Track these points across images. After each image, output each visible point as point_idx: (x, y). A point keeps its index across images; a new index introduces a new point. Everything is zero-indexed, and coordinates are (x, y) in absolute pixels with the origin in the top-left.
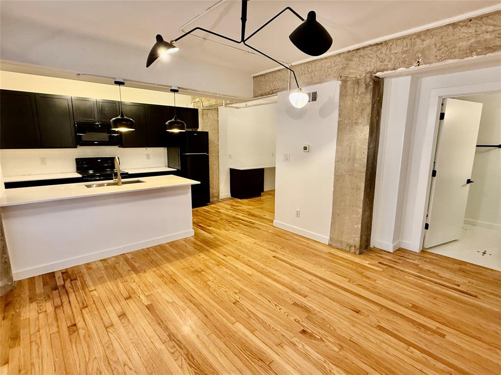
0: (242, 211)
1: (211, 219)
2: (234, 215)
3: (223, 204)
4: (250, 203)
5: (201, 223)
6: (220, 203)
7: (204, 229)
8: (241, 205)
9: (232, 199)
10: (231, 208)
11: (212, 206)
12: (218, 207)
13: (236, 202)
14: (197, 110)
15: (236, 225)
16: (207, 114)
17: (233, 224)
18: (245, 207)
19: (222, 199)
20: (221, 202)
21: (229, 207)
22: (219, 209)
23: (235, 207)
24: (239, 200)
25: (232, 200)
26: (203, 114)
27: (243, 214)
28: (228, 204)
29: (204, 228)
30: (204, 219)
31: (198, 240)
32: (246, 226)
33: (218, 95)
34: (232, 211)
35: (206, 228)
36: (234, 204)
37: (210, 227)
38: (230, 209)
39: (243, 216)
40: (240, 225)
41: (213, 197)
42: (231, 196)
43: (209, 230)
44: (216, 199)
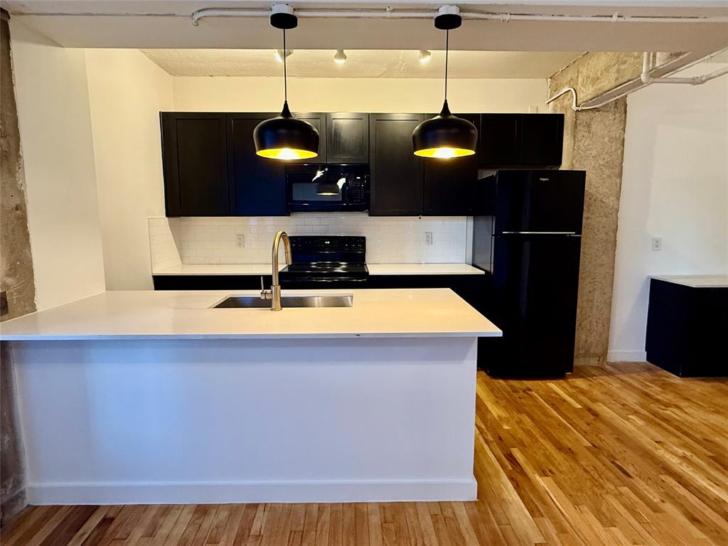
0: (682, 430)
1: (559, 435)
2: (646, 441)
3: (615, 386)
4: (718, 400)
5: (522, 445)
6: (604, 379)
7: (519, 478)
8: (683, 404)
9: (649, 370)
10: (643, 406)
11: (580, 383)
12: (596, 393)
13: (665, 386)
14: (562, 116)
15: (649, 504)
16: (589, 126)
17: (636, 492)
18: (695, 416)
19: (614, 365)
20: (609, 374)
21: (631, 399)
22: (595, 401)
23: (654, 407)
24: (676, 380)
25: (647, 375)
26: (575, 126)
27: (685, 446)
28: (632, 387)
29: (523, 473)
30: (535, 432)
31: (478, 532)
32: (694, 520)
33: (615, 19)
34: (640, 423)
35: (528, 479)
36: (655, 390)
37: (543, 473)
38: (636, 413)
39: (684, 458)
40: (668, 507)
41: (587, 354)
42: (648, 359)
43: (534, 488)
44: (594, 362)
